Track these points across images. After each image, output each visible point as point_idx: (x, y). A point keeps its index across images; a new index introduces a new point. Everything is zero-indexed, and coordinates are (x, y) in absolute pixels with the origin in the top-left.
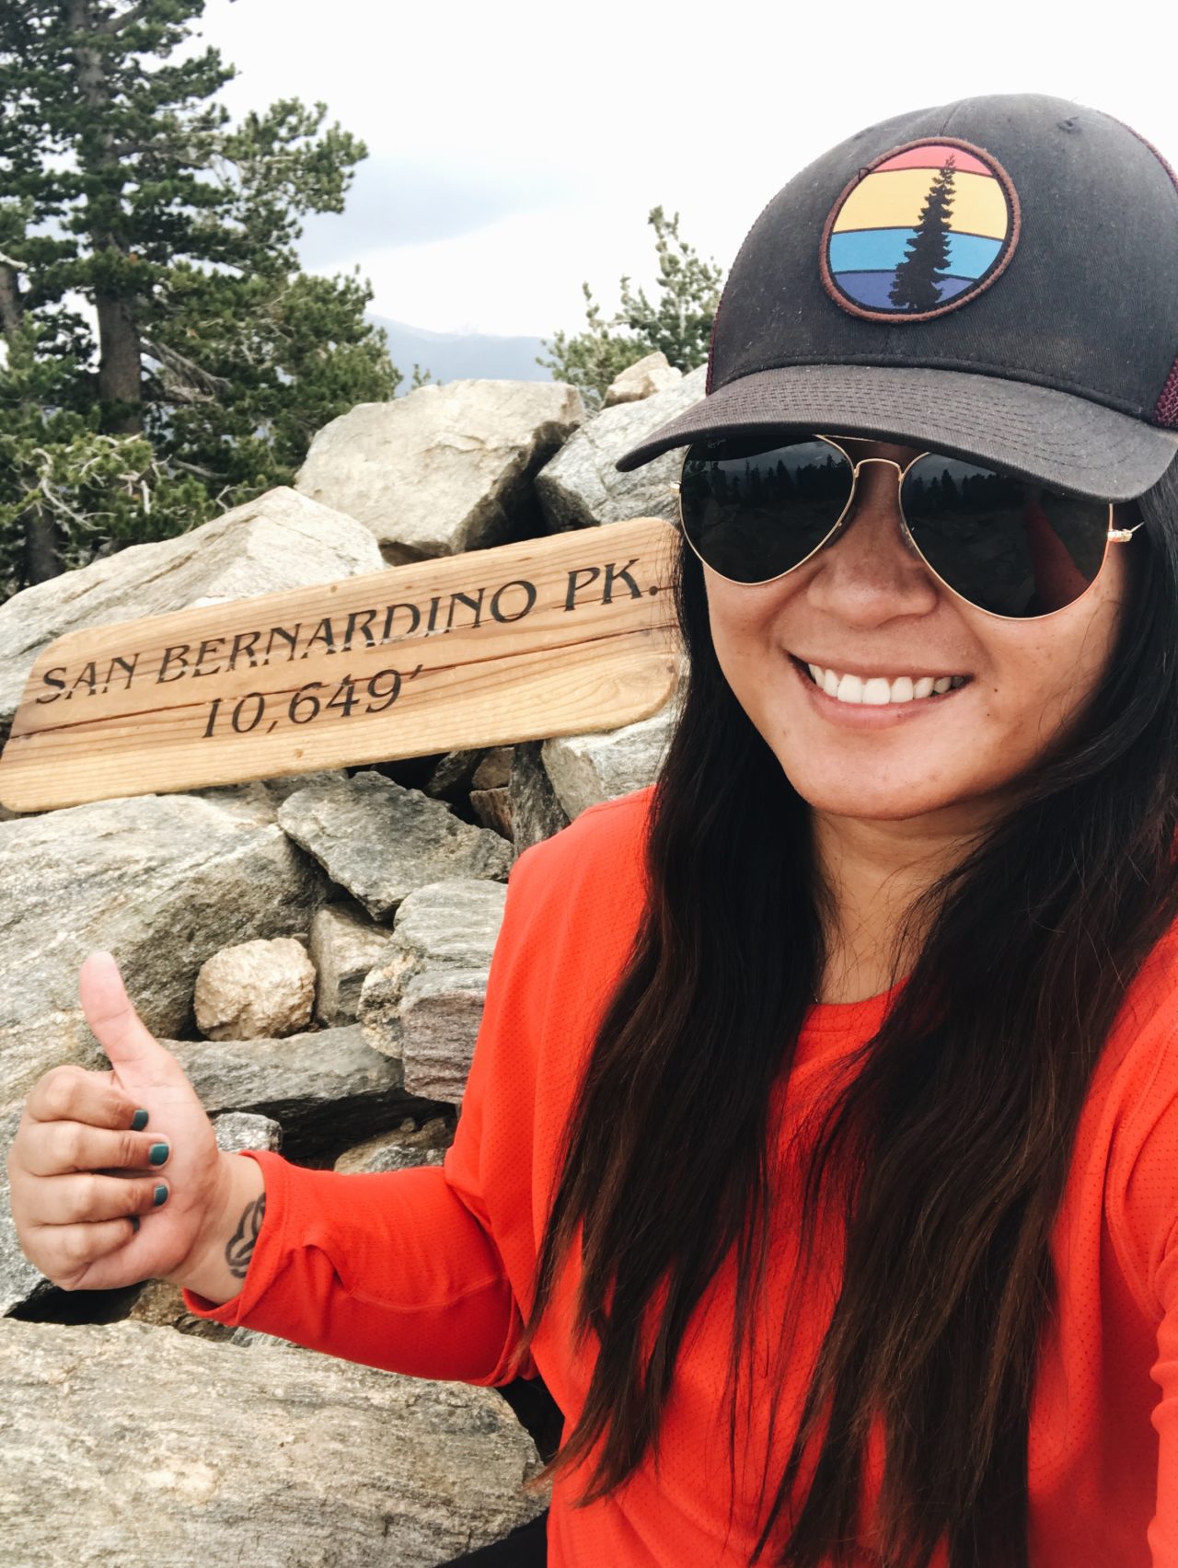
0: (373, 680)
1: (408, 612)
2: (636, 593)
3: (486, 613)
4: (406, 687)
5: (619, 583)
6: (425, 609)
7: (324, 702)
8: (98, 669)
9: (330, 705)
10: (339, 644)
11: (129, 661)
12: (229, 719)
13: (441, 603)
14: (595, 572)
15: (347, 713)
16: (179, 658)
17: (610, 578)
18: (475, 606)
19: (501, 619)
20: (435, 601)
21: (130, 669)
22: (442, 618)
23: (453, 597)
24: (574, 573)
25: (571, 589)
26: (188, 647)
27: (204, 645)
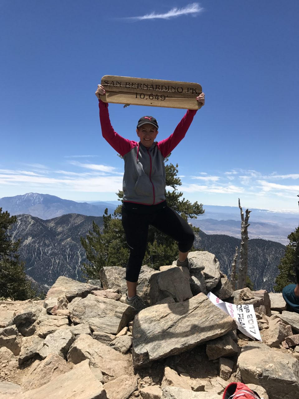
0: (161, 96)
1: (165, 87)
2: (197, 93)
3: (176, 91)
4: (166, 98)
6: (167, 87)
7: (154, 97)
12: (139, 96)
13: (170, 87)
14: (191, 89)
15: (158, 100)
16: (128, 84)
17: (193, 91)
18: (175, 89)
19: (179, 92)
20: (169, 87)
21: (120, 84)
23: (171, 87)
24: (188, 88)
25: (188, 91)
26: (129, 83)
27: (132, 83)
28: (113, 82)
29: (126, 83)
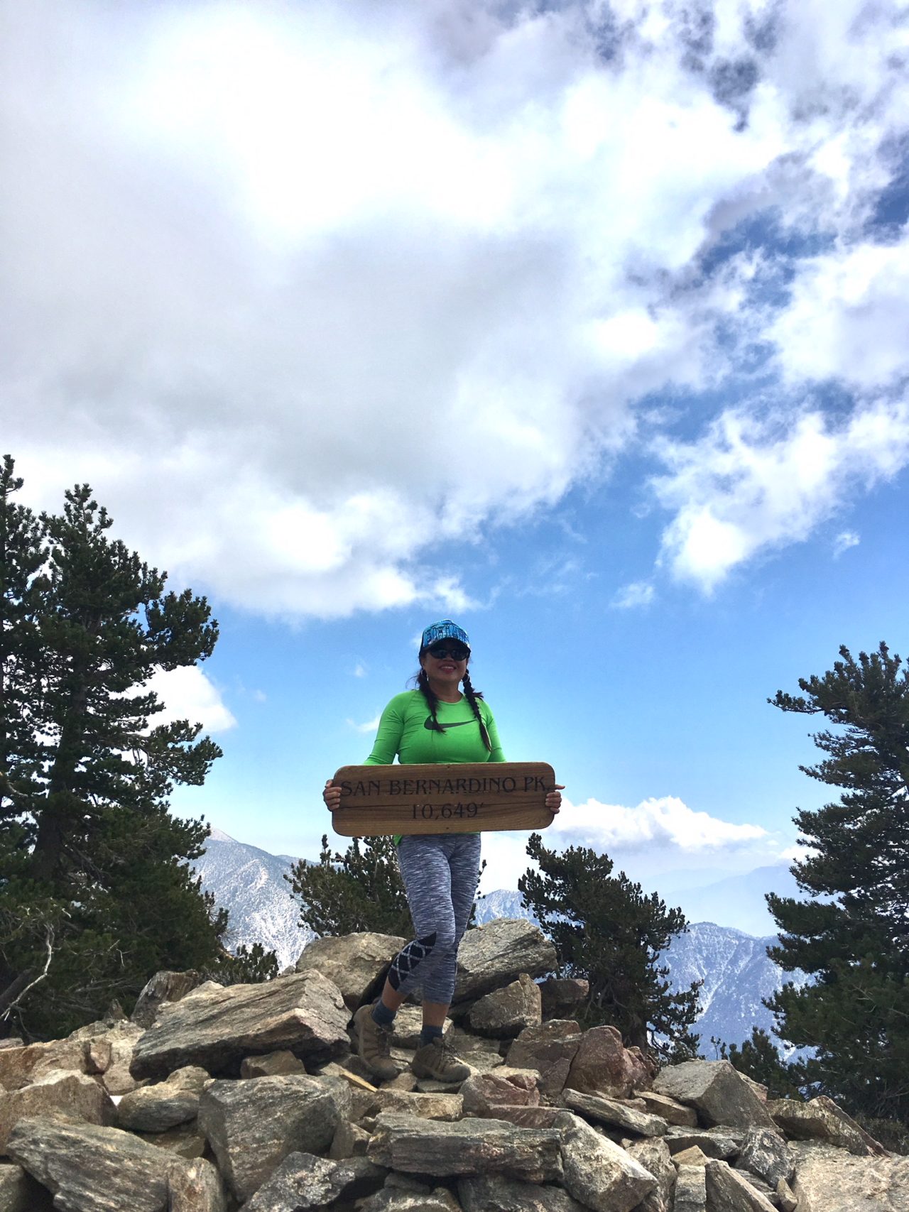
0: (469, 805)
2: (544, 789)
3: (501, 788)
4: (479, 810)
5: (539, 784)
6: (482, 782)
7: (453, 811)
8: (364, 785)
9: (455, 813)
10: (455, 789)
11: (377, 783)
12: (421, 813)
14: (532, 779)
16: (396, 785)
17: (536, 782)
18: (498, 784)
19: (506, 790)
20: (485, 779)
21: (378, 787)
22: (488, 786)
23: (491, 779)
24: (526, 779)
25: (526, 784)
26: (399, 782)
27: (405, 781)
28: (361, 783)
29: (392, 782)
